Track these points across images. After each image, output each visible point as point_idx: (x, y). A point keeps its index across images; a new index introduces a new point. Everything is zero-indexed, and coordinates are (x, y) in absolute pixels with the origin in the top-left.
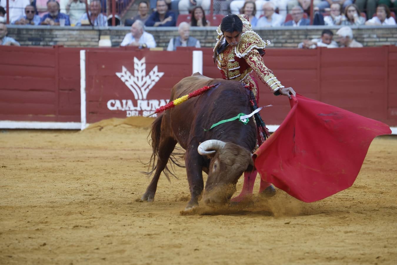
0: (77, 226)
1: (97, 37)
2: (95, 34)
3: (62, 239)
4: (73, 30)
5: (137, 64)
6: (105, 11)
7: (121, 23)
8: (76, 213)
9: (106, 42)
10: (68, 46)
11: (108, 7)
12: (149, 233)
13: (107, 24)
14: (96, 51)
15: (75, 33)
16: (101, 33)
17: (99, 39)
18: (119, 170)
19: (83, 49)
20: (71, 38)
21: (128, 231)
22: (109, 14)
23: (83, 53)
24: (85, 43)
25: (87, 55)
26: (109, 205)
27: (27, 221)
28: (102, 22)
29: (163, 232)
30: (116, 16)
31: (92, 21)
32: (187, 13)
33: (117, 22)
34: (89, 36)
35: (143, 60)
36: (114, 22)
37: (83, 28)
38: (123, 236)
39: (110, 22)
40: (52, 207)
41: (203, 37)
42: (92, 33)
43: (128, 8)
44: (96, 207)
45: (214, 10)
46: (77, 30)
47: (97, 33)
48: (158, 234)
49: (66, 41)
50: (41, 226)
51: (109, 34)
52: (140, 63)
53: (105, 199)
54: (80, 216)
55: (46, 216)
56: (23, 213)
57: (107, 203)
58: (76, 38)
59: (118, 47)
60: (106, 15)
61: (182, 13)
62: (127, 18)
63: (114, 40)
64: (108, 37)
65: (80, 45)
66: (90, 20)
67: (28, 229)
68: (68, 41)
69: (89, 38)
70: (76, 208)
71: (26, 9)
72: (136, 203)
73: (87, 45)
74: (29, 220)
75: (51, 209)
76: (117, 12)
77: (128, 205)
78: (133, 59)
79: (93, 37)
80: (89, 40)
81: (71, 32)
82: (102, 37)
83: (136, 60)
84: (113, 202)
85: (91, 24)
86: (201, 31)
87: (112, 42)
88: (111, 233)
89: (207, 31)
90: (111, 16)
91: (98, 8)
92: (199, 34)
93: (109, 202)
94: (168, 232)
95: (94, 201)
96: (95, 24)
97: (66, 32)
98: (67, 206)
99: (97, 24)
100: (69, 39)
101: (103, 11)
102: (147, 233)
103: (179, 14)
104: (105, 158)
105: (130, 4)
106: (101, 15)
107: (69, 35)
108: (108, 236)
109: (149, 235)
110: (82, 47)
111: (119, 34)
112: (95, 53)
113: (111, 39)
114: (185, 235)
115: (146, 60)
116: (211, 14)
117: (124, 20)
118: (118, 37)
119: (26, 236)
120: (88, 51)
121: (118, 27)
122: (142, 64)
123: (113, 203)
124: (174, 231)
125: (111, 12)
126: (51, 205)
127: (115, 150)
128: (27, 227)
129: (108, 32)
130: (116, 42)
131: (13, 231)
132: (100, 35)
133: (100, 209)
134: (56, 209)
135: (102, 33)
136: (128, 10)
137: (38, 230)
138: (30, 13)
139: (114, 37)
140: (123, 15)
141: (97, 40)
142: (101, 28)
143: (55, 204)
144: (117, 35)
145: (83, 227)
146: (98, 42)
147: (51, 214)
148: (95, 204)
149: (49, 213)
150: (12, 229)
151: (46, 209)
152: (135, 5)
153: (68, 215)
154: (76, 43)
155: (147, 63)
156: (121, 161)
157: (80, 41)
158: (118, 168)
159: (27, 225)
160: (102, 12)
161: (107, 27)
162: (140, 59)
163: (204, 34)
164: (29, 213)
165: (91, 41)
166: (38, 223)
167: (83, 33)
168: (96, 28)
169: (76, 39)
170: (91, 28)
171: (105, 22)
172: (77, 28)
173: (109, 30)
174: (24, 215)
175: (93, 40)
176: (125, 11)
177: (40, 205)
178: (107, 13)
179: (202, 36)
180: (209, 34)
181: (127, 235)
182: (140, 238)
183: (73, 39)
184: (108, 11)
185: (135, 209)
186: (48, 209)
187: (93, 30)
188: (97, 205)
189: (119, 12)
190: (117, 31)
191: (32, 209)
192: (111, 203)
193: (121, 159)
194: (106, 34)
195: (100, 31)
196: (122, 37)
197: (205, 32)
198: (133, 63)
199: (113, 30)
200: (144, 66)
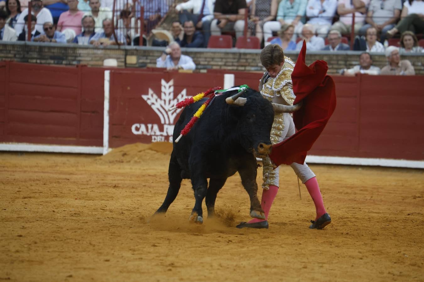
1: (123, 57)
2: (120, 54)
5: (165, 87)
7: (148, 43)
10: (92, 65)
13: (133, 43)
14: (121, 72)
15: (100, 52)
16: (127, 53)
17: (125, 59)
19: (107, 70)
20: (96, 57)
23: (107, 74)
25: (112, 75)
32: (219, 34)
33: (144, 42)
34: (114, 56)
35: (171, 83)
36: (141, 41)
39: (136, 41)
41: (236, 60)
42: (118, 52)
46: (102, 49)
47: (123, 53)
49: (90, 61)
51: (136, 55)
52: (167, 85)
59: (145, 68)
61: (214, 34)
63: (140, 61)
64: (134, 57)
66: (117, 39)
68: (92, 60)
78: (160, 81)
79: (119, 56)
81: (96, 51)
82: (128, 57)
83: (163, 82)
86: (234, 54)
89: (240, 54)
90: (138, 35)
92: (231, 56)
97: (91, 51)
100: (94, 59)
103: (210, 35)
107: (94, 54)
110: (107, 68)
112: (120, 73)
113: (138, 58)
115: (175, 82)
118: (145, 58)
120: (113, 71)
122: (170, 87)
129: (135, 52)
130: (143, 63)
132: (126, 55)
135: (129, 53)
138: (49, 30)
139: (141, 57)
141: (123, 60)
144: (144, 56)
152: (164, 24)
154: (100, 63)
155: (175, 86)
161: (133, 46)
162: (167, 81)
163: (237, 57)
167: (108, 52)
169: (101, 59)
173: (136, 50)
175: (119, 60)
179: (234, 59)
180: (242, 57)
183: (98, 58)
187: (119, 49)
189: (147, 31)
190: (145, 51)
194: (132, 54)
195: (126, 51)
196: (150, 58)
197: (238, 55)
198: (160, 86)
199: (140, 50)
200: (172, 89)
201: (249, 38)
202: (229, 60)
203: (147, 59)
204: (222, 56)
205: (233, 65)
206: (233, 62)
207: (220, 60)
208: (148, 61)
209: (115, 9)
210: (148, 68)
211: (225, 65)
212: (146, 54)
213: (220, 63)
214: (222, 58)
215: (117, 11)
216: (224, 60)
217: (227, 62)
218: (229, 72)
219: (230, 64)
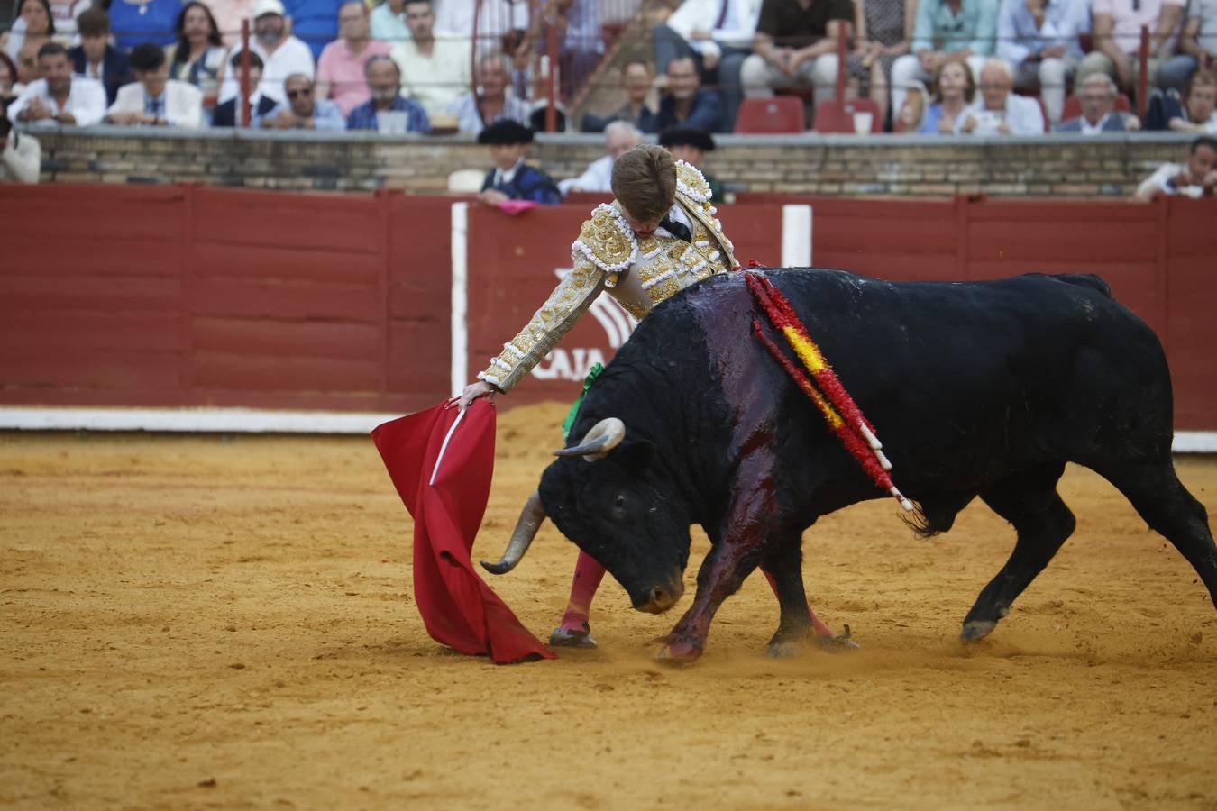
4: (433, 144)
7: (569, 124)
10: (417, 190)
15: (438, 153)
19: (459, 201)
20: (426, 167)
22: (536, 98)
23: (458, 213)
25: (472, 215)
32: (767, 94)
33: (560, 123)
36: (550, 120)
39: (540, 121)
41: (815, 166)
43: (593, 79)
46: (445, 144)
49: (411, 177)
51: (538, 157)
58: (442, 168)
61: (751, 95)
68: (416, 176)
76: (562, 91)
81: (426, 151)
86: (809, 148)
89: (826, 149)
90: (542, 102)
92: (800, 155)
97: (413, 152)
100: (422, 172)
103: (741, 97)
107: (422, 158)
110: (458, 195)
111: (567, 155)
118: (562, 165)
120: (474, 205)
121: (562, 137)
129: (535, 150)
136: (594, 87)
138: (303, 96)
139: (552, 164)
144: (559, 160)
152: (613, 71)
154: (439, 183)
163: (818, 156)
167: (461, 152)
169: (441, 172)
176: (585, 91)
179: (810, 161)
180: (833, 155)
183: (433, 171)
190: (562, 147)
196: (575, 165)
197: (820, 151)
199: (550, 145)
201: (851, 104)
202: (795, 166)
203: (567, 168)
204: (777, 154)
205: (806, 181)
206: (806, 172)
207: (770, 166)
209: (479, 31)
211: (785, 180)
212: (564, 154)
213: (770, 176)
214: (775, 162)
215: (483, 37)
216: (782, 167)
217: (789, 172)
218: (797, 199)
219: (800, 176)
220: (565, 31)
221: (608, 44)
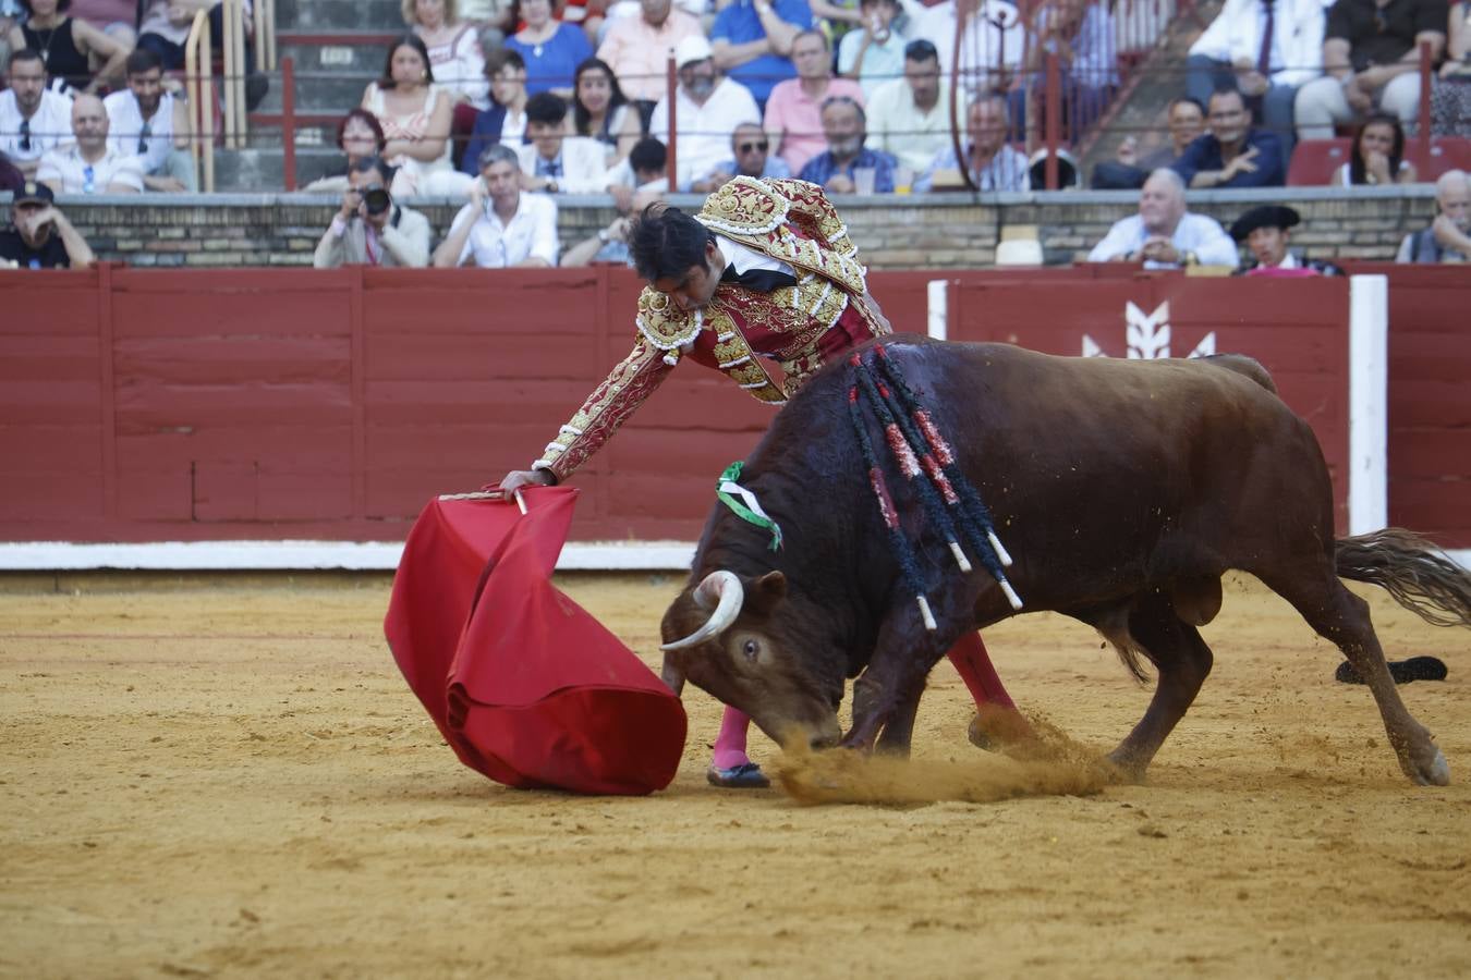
0: (925, 924)
1: (992, 230)
2: (981, 221)
3: (871, 968)
4: (905, 208)
5: (1139, 328)
6: (1022, 137)
7: (1079, 177)
8: (919, 876)
9: (1021, 250)
10: (885, 265)
11: (1030, 121)
12: (1192, 953)
13: (1026, 182)
14: (985, 282)
15: (909, 217)
16: (1004, 216)
17: (999, 239)
18: (1072, 721)
19: (937, 276)
20: (896, 237)
21: (1111, 944)
22: (1036, 148)
23: (937, 292)
24: (947, 256)
25: (953, 295)
26: (1039, 848)
27: (744, 905)
28: (1010, 177)
29: (1247, 949)
30: (1061, 153)
31: (972, 174)
32: (1327, 134)
33: (1066, 175)
34: (959, 229)
35: (1161, 313)
36: (1052, 174)
37: (939, 198)
38: (1093, 962)
39: (1039, 176)
40: (831, 854)
41: (1392, 224)
42: (973, 216)
43: (1105, 121)
44: (993, 853)
45: (1435, 121)
46: (919, 207)
47: (989, 216)
48: (1229, 958)
49: (877, 250)
50: (791, 923)
51: (1034, 222)
52: (1148, 324)
53: (1025, 827)
54: (933, 886)
55: (811, 885)
56: (730, 872)
57: (1033, 840)
58: (914, 236)
59: (1067, 267)
60: (1023, 151)
61: (1307, 135)
62: (1104, 158)
63: (1052, 242)
64: (1031, 230)
65: (929, 263)
66: (964, 171)
67: (748, 931)
68: (883, 248)
69: (960, 236)
70: (919, 856)
71: (735, 136)
72: (1139, 839)
73: (953, 263)
74: (753, 897)
75: (828, 860)
76: (1065, 137)
77: (1111, 850)
78: (1123, 309)
79: (975, 230)
80: (963, 242)
81: (896, 216)
82: (1007, 231)
83: (1133, 313)
84: (1053, 836)
85: (970, 186)
86: (1384, 201)
87: (1045, 250)
88: (1046, 951)
89: (1406, 201)
90: (1042, 154)
91: (996, 126)
92: (1373, 210)
93: (1039, 834)
94: (1265, 951)
95: (984, 831)
96: (985, 184)
97: (879, 217)
98: (885, 851)
99: (992, 182)
100: (890, 243)
101: (1016, 135)
102: (1184, 952)
103: (1295, 138)
104: (1022, 676)
105: (1115, 107)
106: (1008, 151)
107: (890, 225)
108: (1039, 962)
109: (1192, 959)
110: (936, 268)
111: (1073, 217)
112: (983, 288)
113: (1043, 236)
114: (1330, 961)
115: (1172, 312)
116: (1424, 135)
117: (1090, 167)
118: (1067, 230)
119: (743, 955)
120: (957, 282)
121: (1069, 194)
122: (1157, 328)
123: (1055, 840)
124: (1288, 947)
125: (1043, 137)
126: (829, 846)
127: (1059, 646)
128: (743, 924)
129: (1032, 212)
130: (1061, 248)
131: (697, 937)
132: (1000, 224)
133: (1008, 861)
134: (846, 861)
135: (1010, 217)
136: (1106, 131)
137: (783, 934)
138: (755, 151)
139: (1054, 229)
140: (1086, 147)
141: (991, 242)
142: (1006, 197)
143: (843, 843)
144: (1063, 224)
145: (948, 926)
146: (994, 248)
147: (829, 878)
148: (987, 843)
149: (823, 873)
150: (692, 931)
151: (809, 858)
152: (1131, 110)
153: (892, 881)
154: (912, 255)
155: (1173, 323)
156: (1081, 686)
157: (930, 246)
158: (1071, 713)
159: (748, 916)
160: (1008, 140)
161: (1025, 193)
162: (1148, 308)
163: (1395, 211)
164: (750, 874)
165: (969, 247)
166: (785, 911)
167: (939, 216)
168: (986, 198)
169: (914, 242)
170: (967, 198)
171: (1022, 177)
172: (919, 199)
173: (1034, 204)
174: (731, 879)
175: (976, 243)
176: (1095, 135)
177: (791, 847)
178: (1028, 144)
179: (1385, 219)
180: (1414, 211)
181: (1108, 958)
182: (1160, 970)
183: (903, 241)
184: (1029, 135)
185: (1137, 862)
186: (818, 858)
187: (976, 205)
188: (994, 847)
189: (1071, 138)
190: (1066, 208)
191: (761, 859)
192: (1045, 839)
193: (1082, 678)
194: (1022, 220)
195: (1000, 208)
196: (1081, 230)
197: (1399, 203)
198: (1122, 326)
199: (1051, 205)
200: (1164, 335)
201: (1437, 144)
202: (1366, 225)
203: (1073, 234)
204: (1341, 210)
205: (1379, 244)
206: (1380, 232)
207: (1334, 225)
208: (1078, 241)
209: (961, 66)
210: (1079, 265)
211: (1352, 243)
212: (1069, 217)
213: (1333, 238)
214: (1340, 220)
215: (966, 72)
216: (1347, 226)
217: (1356, 232)
218: (1368, 267)
219: (1372, 238)
220: (1069, 62)
221: (1124, 76)
